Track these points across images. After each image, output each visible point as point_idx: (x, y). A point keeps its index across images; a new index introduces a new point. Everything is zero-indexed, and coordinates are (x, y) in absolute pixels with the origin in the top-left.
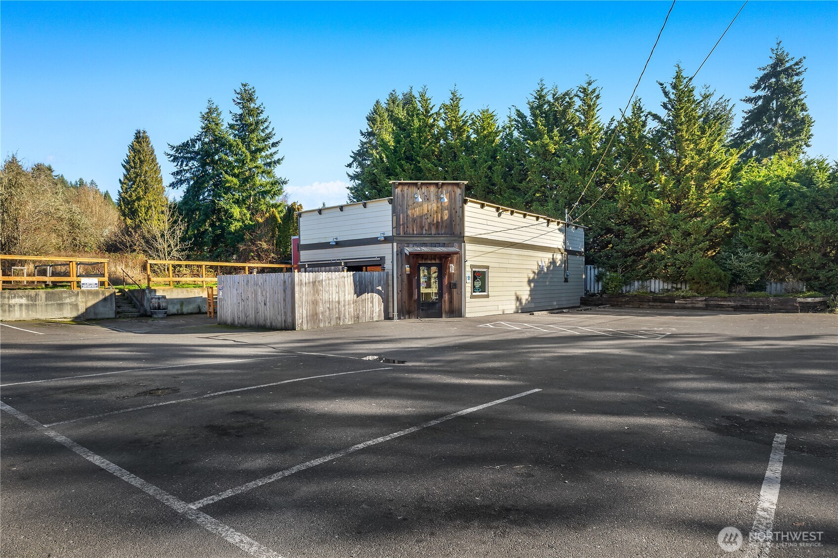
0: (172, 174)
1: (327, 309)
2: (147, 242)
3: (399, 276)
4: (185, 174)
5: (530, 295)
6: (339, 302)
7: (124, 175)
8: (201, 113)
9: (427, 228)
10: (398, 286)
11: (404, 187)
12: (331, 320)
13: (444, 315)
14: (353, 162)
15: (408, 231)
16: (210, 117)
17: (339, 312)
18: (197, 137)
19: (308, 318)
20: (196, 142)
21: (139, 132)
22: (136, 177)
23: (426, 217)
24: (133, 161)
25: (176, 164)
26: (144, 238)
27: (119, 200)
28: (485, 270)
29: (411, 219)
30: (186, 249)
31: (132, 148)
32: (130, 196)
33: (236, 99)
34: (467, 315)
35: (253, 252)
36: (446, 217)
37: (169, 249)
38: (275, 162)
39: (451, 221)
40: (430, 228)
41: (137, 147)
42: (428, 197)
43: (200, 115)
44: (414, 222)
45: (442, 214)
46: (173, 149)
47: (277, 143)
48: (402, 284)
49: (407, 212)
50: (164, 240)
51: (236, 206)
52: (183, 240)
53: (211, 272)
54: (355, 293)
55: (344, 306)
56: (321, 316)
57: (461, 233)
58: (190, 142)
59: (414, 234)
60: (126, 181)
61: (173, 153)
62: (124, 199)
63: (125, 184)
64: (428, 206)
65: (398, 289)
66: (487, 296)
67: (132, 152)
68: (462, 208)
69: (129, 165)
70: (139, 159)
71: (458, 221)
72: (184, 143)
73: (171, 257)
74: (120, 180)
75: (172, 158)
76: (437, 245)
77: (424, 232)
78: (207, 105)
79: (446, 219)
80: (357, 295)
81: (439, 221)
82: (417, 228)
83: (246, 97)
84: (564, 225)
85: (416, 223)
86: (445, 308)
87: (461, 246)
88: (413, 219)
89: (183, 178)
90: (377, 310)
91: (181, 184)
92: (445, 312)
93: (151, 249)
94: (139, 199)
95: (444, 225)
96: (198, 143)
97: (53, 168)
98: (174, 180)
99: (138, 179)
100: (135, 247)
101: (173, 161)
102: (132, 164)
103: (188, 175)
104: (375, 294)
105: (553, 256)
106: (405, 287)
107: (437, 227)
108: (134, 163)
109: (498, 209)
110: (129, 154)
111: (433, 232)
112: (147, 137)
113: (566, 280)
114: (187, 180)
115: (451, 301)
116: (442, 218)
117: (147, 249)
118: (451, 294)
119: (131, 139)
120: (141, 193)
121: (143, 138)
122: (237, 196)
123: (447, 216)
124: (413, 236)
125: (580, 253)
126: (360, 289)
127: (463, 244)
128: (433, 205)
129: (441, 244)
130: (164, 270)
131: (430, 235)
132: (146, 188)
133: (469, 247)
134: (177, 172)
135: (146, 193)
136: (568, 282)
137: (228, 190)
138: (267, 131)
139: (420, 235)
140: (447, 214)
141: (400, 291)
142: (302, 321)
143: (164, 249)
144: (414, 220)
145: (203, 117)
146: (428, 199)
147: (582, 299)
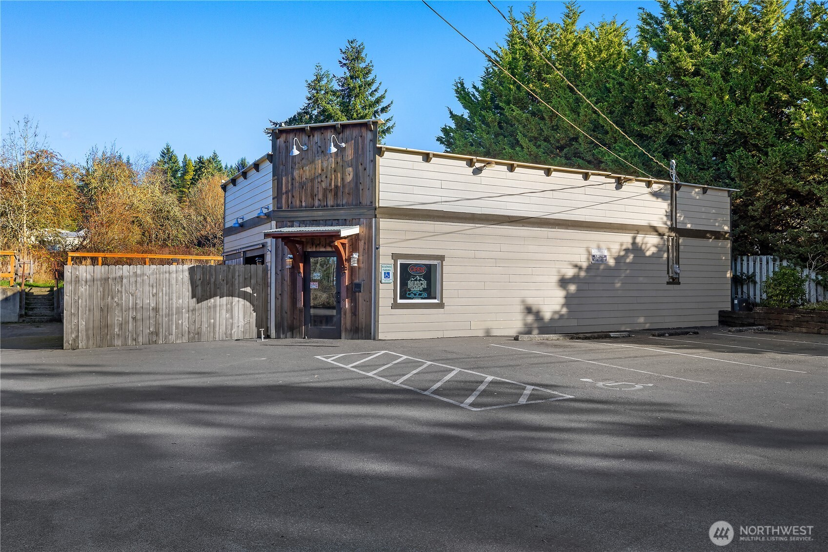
1: (131, 319)
3: (279, 272)
5: (566, 305)
6: (156, 310)
8: (307, 81)
9: (320, 196)
10: (278, 287)
11: (288, 136)
12: (138, 336)
13: (343, 335)
15: (294, 203)
16: (318, 85)
17: (157, 324)
18: (303, 109)
19: (91, 332)
20: (303, 117)
23: (319, 180)
28: (435, 262)
29: (297, 184)
33: (342, 61)
34: (381, 336)
36: (349, 178)
39: (356, 183)
40: (325, 196)
42: (323, 149)
43: (306, 84)
44: (303, 188)
45: (343, 173)
47: (386, 107)
48: (282, 283)
49: (292, 174)
54: (193, 296)
55: (168, 315)
56: (116, 330)
57: (372, 202)
58: (297, 116)
59: (301, 206)
64: (322, 162)
65: (277, 291)
66: (441, 305)
68: (374, 161)
71: (368, 183)
72: (291, 118)
76: (334, 222)
77: (317, 203)
78: (313, 71)
79: (348, 181)
80: (197, 300)
81: (339, 185)
82: (306, 197)
83: (353, 56)
84: (669, 187)
85: (305, 191)
86: (345, 324)
87: (371, 223)
88: (300, 183)
90: (242, 323)
92: (346, 329)
95: (347, 191)
104: (236, 299)
105: (634, 238)
106: (287, 288)
107: (336, 195)
109: (470, 163)
111: (330, 202)
113: (675, 281)
115: (354, 311)
116: (343, 179)
118: (354, 301)
123: (351, 176)
124: (300, 209)
125: (718, 235)
126: (204, 291)
127: (374, 219)
128: (330, 159)
129: (340, 221)
131: (325, 207)
133: (385, 224)
136: (679, 283)
138: (377, 95)
139: (311, 208)
140: (352, 174)
141: (280, 296)
142: (77, 337)
144: (302, 186)
145: (309, 86)
146: (323, 152)
147: (722, 314)
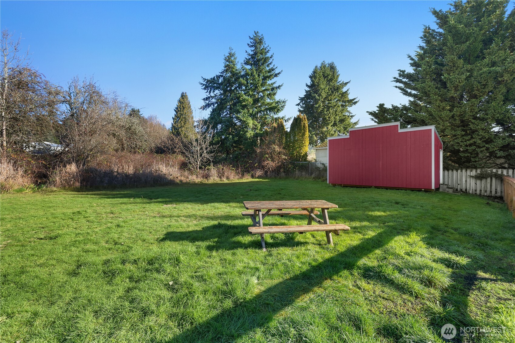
0: (203, 100)
2: (185, 146)
4: (211, 100)
7: (175, 115)
8: (225, 56)
14: (300, 103)
16: (229, 59)
18: (220, 74)
20: (220, 78)
21: (183, 93)
22: (180, 116)
24: (180, 108)
25: (206, 91)
26: (182, 142)
27: (172, 128)
30: (214, 151)
31: (180, 101)
32: (177, 126)
33: (250, 43)
35: (267, 154)
37: (201, 151)
38: (276, 88)
41: (182, 100)
43: (224, 58)
46: (205, 81)
47: (278, 74)
50: (198, 144)
51: (250, 118)
52: (211, 144)
53: (233, 170)
58: (215, 77)
60: (176, 118)
61: (204, 83)
62: (174, 127)
63: (175, 119)
67: (179, 103)
69: (177, 110)
70: (183, 106)
72: (212, 78)
73: (202, 158)
74: (173, 118)
75: (204, 86)
78: (228, 51)
83: (257, 42)
89: (210, 103)
91: (209, 107)
93: (187, 151)
94: (181, 127)
96: (221, 78)
97: (140, 110)
98: (204, 104)
99: (181, 117)
100: (175, 150)
101: (205, 89)
102: (179, 109)
103: (214, 100)
108: (180, 109)
110: (178, 104)
112: (187, 96)
114: (213, 104)
117: (184, 151)
119: (179, 97)
120: (183, 124)
121: (185, 96)
122: (251, 111)
130: (197, 168)
132: (185, 121)
134: (206, 98)
135: (185, 124)
137: (244, 107)
138: (271, 66)
143: (197, 151)
145: (226, 59)
